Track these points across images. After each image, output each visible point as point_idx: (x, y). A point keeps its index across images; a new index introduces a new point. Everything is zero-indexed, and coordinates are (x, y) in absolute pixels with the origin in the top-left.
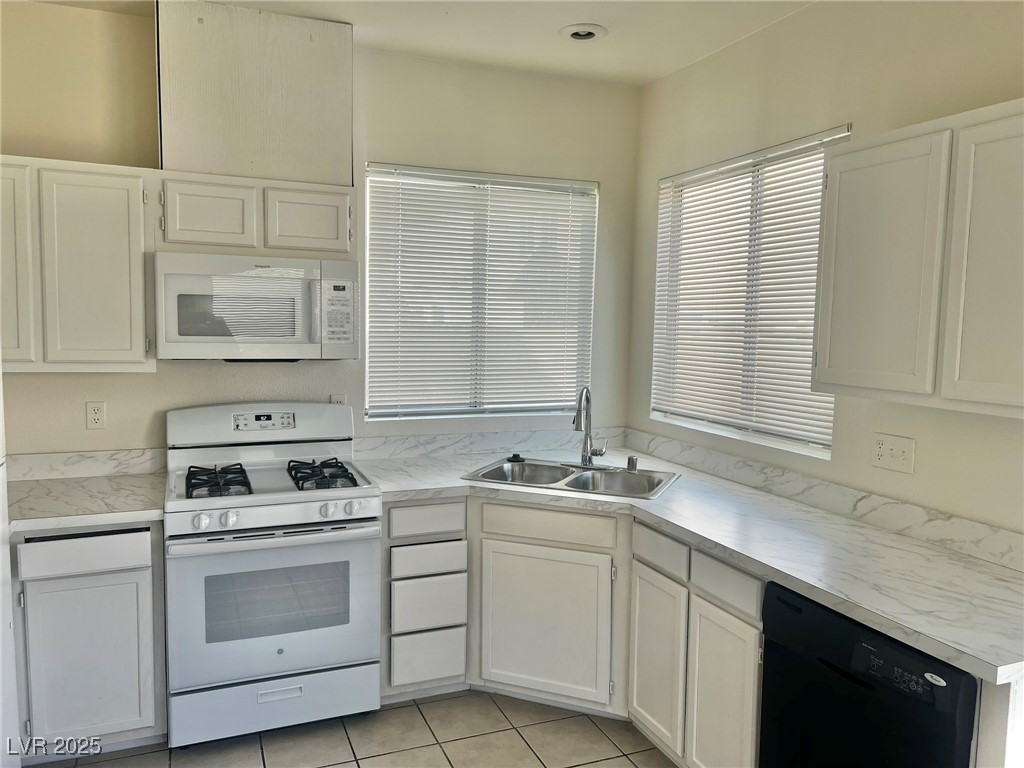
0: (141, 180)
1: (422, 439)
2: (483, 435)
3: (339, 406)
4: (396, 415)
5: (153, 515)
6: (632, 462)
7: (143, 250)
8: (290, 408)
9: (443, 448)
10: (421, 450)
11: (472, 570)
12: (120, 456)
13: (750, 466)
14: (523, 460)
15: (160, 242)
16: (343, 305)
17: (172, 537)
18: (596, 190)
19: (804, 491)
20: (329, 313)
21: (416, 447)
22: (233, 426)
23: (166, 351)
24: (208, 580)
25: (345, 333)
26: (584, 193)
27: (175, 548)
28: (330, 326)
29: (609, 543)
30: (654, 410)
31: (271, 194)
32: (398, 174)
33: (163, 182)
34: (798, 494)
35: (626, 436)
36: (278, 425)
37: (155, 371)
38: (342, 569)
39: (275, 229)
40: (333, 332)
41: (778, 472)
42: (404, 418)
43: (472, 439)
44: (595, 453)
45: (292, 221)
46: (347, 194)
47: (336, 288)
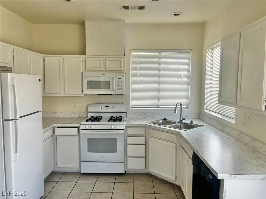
0: (81, 58)
1: (143, 114)
2: (159, 113)
3: (124, 105)
4: (137, 107)
5: (78, 125)
6: (192, 122)
7: (82, 72)
8: (112, 105)
9: (149, 116)
10: (143, 116)
11: (146, 144)
12: (80, 113)
13: (220, 124)
14: (167, 120)
15: (85, 70)
16: (120, 82)
17: (82, 130)
18: (191, 51)
19: (229, 132)
20: (117, 84)
21: (142, 115)
22: (101, 108)
23: (85, 92)
24: (88, 139)
25: (121, 88)
26: (188, 53)
27: (82, 132)
28: (118, 87)
29: (175, 141)
30: (205, 109)
31: (106, 59)
32: (138, 52)
33: (85, 58)
34: (228, 133)
35: (200, 116)
36: (110, 108)
37: (84, 96)
38: (115, 140)
39: (107, 66)
40: (118, 88)
41: (225, 126)
42: (139, 108)
43: (156, 114)
44: (183, 119)
45: (111, 64)
46: (122, 58)
47: (119, 79)
